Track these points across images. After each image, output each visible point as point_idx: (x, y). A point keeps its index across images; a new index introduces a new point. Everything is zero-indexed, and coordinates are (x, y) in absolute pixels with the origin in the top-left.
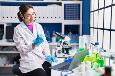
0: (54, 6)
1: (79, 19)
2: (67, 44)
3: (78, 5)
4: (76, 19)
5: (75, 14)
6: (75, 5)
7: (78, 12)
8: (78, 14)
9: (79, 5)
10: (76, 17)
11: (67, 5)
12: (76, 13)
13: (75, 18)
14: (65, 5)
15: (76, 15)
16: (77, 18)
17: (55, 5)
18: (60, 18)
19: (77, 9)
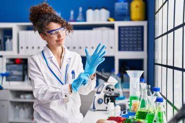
0: (103, 30)
1: (142, 50)
2: (113, 90)
3: (139, 28)
4: (137, 50)
5: (135, 42)
6: (135, 28)
7: (140, 39)
8: (140, 42)
9: (142, 27)
10: (137, 47)
11: (122, 29)
12: (137, 40)
13: (135, 49)
14: (120, 28)
15: (137, 44)
16: (139, 49)
17: (104, 28)
18: (112, 48)
19: (139, 34)
